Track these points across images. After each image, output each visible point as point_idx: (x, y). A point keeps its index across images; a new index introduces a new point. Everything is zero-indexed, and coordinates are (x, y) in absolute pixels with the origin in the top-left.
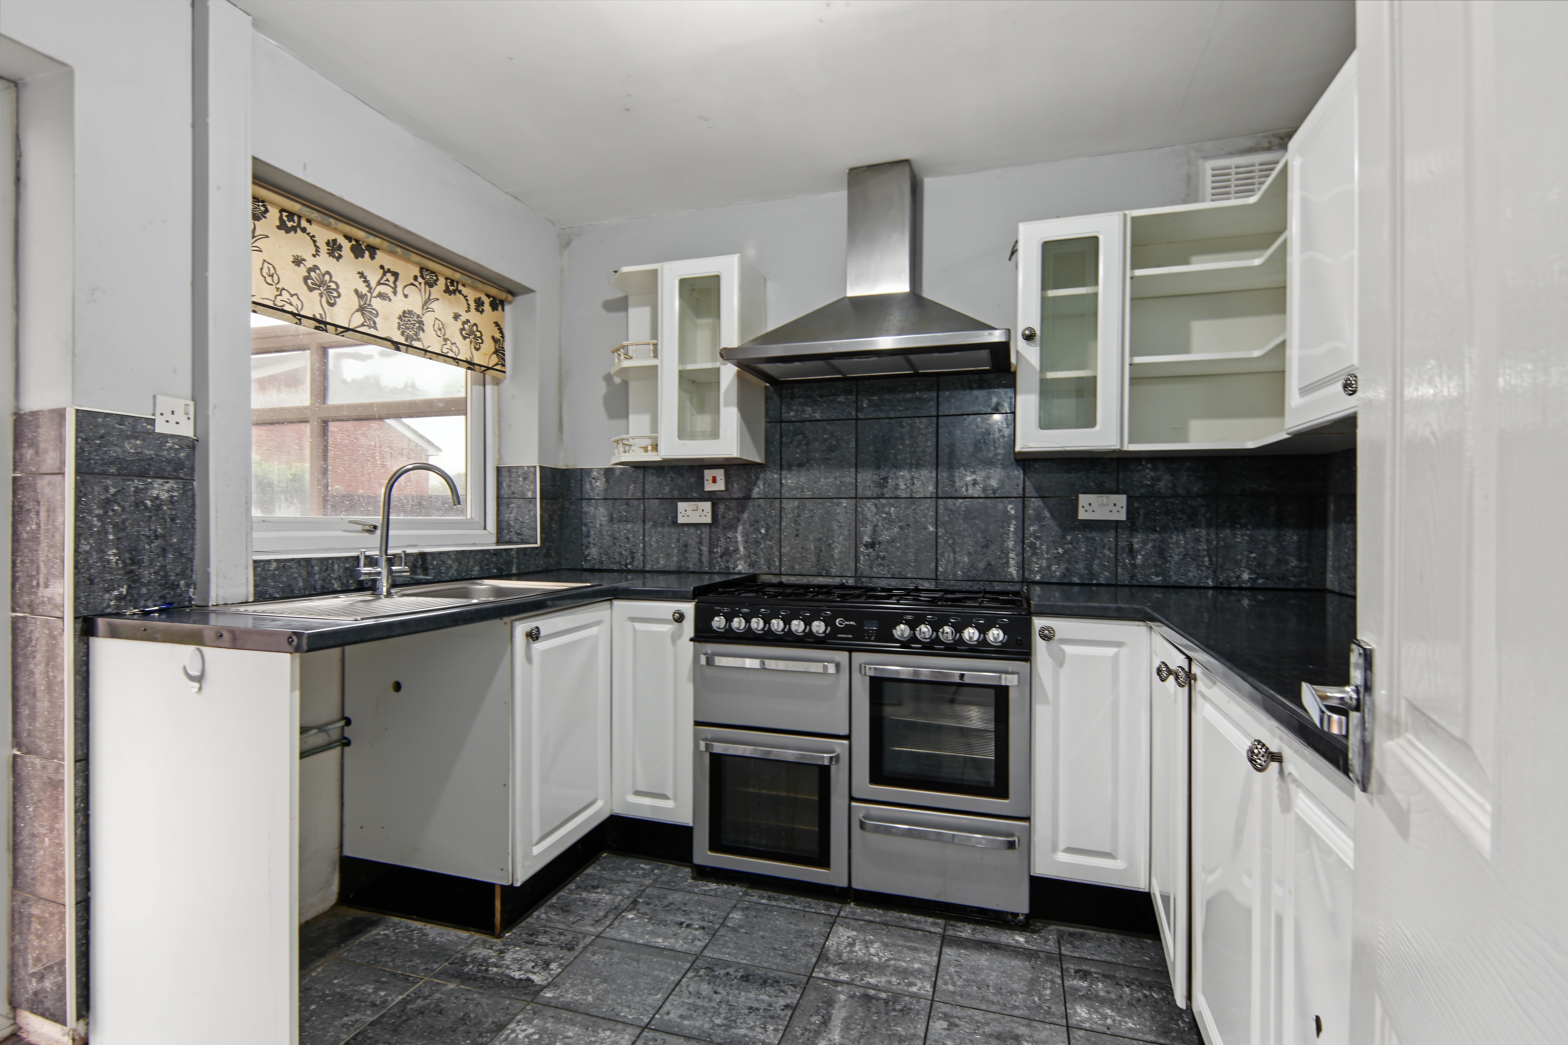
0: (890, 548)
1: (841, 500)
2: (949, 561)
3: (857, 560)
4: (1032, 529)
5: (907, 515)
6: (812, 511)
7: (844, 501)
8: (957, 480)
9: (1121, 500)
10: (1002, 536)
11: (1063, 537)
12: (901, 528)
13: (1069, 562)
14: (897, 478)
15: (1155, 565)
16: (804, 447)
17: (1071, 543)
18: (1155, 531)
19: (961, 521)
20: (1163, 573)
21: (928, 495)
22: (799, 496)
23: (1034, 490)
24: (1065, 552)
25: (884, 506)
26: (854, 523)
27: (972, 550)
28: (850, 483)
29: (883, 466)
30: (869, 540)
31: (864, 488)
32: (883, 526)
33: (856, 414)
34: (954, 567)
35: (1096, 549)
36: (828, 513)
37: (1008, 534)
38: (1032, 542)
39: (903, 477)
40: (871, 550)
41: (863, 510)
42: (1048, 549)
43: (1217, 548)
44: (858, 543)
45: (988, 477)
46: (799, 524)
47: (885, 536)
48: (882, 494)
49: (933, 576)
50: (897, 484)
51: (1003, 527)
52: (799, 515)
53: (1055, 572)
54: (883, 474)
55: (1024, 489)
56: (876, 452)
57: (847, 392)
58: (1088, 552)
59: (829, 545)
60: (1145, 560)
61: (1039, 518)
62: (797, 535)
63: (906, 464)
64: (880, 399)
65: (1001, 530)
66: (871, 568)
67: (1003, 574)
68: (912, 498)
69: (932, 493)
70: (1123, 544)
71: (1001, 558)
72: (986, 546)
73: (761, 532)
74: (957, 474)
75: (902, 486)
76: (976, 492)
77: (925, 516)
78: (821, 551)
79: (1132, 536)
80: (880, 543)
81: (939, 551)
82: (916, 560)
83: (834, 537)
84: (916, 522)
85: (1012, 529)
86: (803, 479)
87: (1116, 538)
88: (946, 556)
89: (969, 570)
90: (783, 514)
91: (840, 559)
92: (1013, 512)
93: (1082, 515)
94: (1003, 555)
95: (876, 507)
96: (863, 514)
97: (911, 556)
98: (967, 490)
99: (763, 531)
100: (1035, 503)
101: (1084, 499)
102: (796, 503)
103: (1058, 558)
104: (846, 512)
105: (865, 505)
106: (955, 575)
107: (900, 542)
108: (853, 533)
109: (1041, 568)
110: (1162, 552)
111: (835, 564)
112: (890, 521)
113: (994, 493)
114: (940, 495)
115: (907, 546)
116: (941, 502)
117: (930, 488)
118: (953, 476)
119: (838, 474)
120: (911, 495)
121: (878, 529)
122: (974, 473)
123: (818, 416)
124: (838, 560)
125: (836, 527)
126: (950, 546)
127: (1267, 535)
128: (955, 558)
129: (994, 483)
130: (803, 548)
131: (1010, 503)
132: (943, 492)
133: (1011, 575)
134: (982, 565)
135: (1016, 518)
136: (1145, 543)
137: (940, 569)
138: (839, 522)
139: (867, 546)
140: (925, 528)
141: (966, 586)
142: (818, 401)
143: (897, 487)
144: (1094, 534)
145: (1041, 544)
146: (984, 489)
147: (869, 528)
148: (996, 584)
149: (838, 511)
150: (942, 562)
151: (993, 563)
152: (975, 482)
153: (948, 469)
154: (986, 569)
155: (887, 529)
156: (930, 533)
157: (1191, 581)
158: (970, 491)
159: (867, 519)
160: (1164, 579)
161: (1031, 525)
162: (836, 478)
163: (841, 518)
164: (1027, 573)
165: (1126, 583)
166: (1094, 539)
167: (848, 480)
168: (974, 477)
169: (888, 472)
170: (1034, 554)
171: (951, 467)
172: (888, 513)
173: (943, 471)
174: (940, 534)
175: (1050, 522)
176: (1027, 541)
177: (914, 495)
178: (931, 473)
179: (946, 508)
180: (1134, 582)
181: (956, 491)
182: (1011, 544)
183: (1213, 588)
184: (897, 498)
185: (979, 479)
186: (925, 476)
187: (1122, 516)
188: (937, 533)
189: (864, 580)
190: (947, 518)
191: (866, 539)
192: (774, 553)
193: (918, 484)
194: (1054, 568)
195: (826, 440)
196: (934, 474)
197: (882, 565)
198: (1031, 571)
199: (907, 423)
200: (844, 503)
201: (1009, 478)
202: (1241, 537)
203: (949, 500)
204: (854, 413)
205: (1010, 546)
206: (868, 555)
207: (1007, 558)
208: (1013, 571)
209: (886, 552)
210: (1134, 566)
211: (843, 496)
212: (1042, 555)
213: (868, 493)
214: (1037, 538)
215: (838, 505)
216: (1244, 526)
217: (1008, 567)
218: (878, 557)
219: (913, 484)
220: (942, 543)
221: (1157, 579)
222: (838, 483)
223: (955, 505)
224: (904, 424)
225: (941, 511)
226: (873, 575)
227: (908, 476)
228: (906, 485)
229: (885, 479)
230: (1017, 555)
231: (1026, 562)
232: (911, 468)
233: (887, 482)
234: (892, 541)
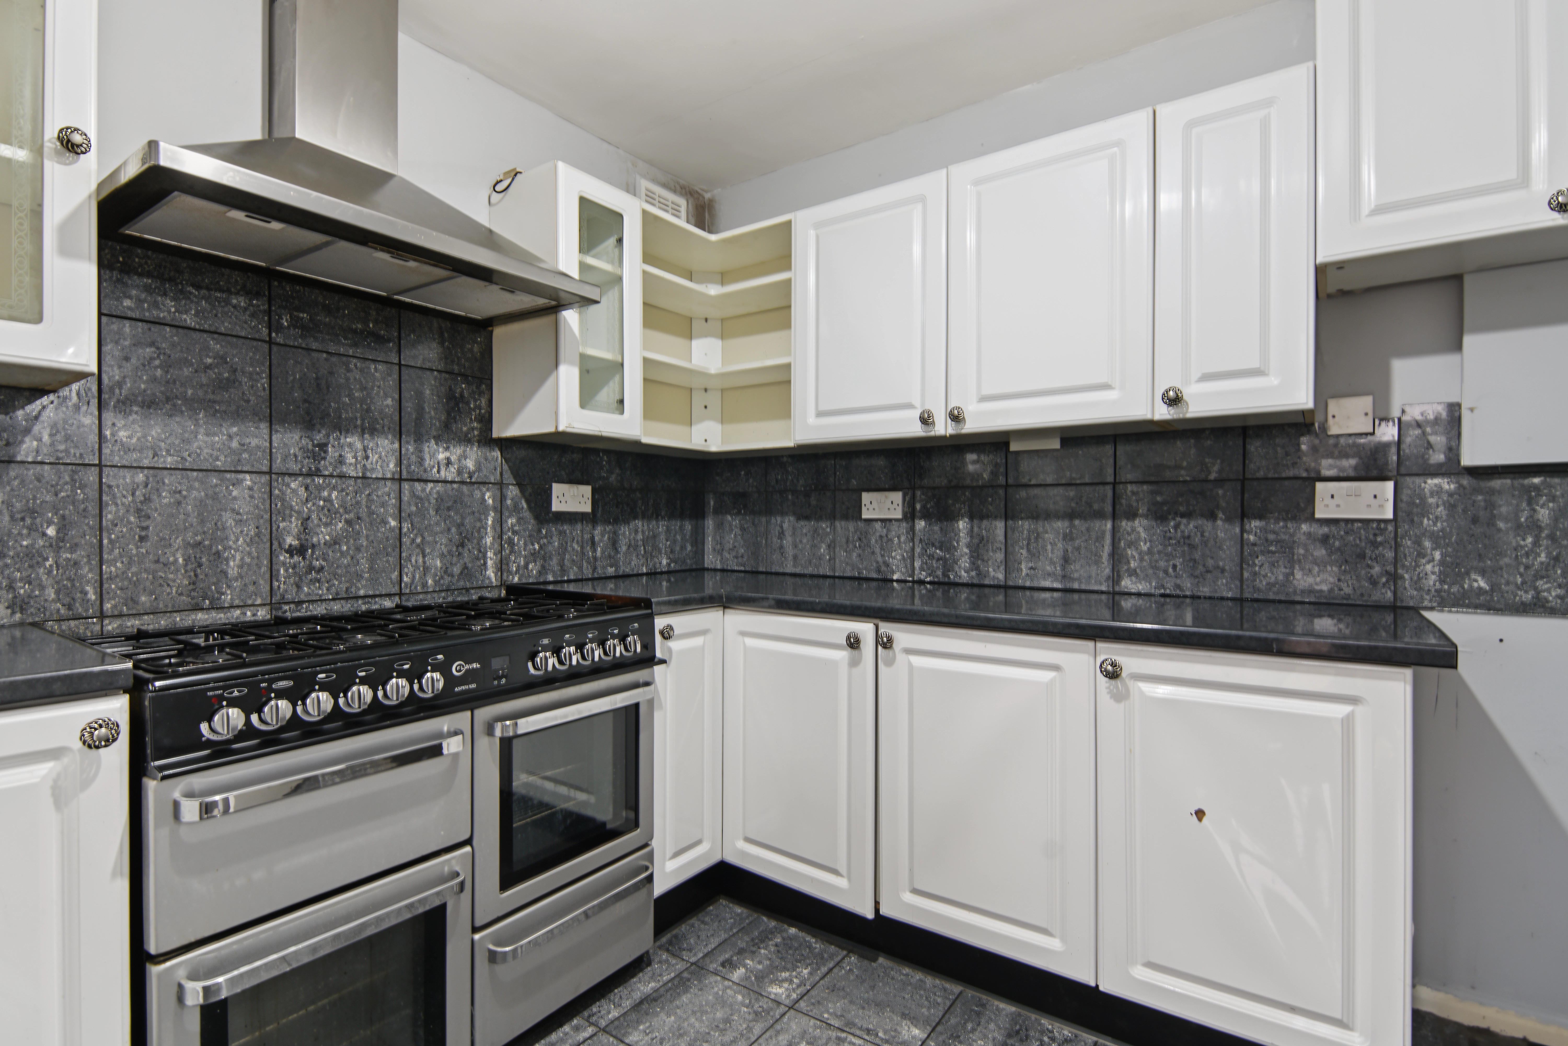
0: (330, 553)
1: (241, 476)
2: (416, 567)
3: (273, 575)
4: (510, 521)
5: (358, 503)
6: (180, 492)
7: (248, 477)
8: (427, 457)
9: (586, 490)
10: (479, 531)
11: (540, 531)
12: (348, 522)
13: (544, 558)
14: (342, 447)
15: (610, 557)
16: (159, 372)
17: (546, 537)
18: (610, 523)
19: (432, 512)
20: (615, 565)
21: (389, 476)
22: (146, 463)
23: (511, 476)
24: (541, 547)
25: (320, 488)
26: (267, 516)
27: (444, 550)
28: (258, 447)
29: (318, 426)
30: (295, 543)
31: (285, 459)
32: (320, 519)
33: (270, 334)
34: (425, 574)
35: (567, 543)
36: (215, 497)
37: (486, 529)
38: (509, 538)
39: (350, 445)
40: (296, 558)
41: (283, 493)
42: (525, 544)
43: (648, 537)
44: (275, 545)
45: (464, 456)
46: (148, 517)
47: (323, 535)
48: (318, 469)
49: (396, 590)
50: (341, 456)
51: (480, 520)
52: (147, 500)
53: (532, 570)
54: (319, 437)
55: (501, 474)
56: (306, 401)
57: (251, 294)
58: (561, 545)
59: (218, 554)
60: (603, 552)
61: (516, 508)
62: (142, 539)
63: (356, 427)
64: (311, 320)
65: (478, 524)
66: (299, 587)
67: (481, 578)
68: (364, 477)
69: (393, 474)
70: (587, 536)
71: (478, 559)
72: (462, 545)
73: (44, 534)
74: (426, 449)
75: (350, 459)
76: (449, 474)
77: (383, 505)
78: (200, 565)
79: (594, 528)
80: (313, 546)
81: (404, 555)
82: (371, 568)
83: (227, 538)
84: (371, 513)
85: (490, 522)
86: (156, 431)
87: (582, 531)
88: (413, 560)
89: (442, 578)
90: (105, 498)
91: (240, 576)
92: (490, 501)
93: (556, 506)
94: (480, 555)
95: (307, 488)
96: (283, 500)
97: (364, 564)
98: (439, 472)
99: (51, 531)
100: (513, 491)
101: (557, 489)
102: (141, 477)
103: (534, 555)
104: (252, 497)
105: (288, 485)
106: (425, 585)
107: (347, 544)
108: (265, 531)
109: (518, 567)
110: (614, 543)
111: (229, 587)
112: (330, 511)
113: (471, 477)
114: (405, 475)
115: (358, 549)
116: (406, 486)
117: (392, 466)
118: (421, 451)
119: (235, 429)
120: (363, 473)
121: (310, 524)
122: (447, 449)
123: (189, 319)
124: (236, 580)
125: (231, 522)
126: (418, 546)
127: (676, 524)
128: (424, 562)
129: (470, 464)
130: (157, 561)
131: (488, 490)
132: (408, 472)
133: (489, 578)
134: (456, 570)
135: (495, 509)
136: (603, 535)
137: (405, 579)
138: (238, 513)
139: (291, 551)
140: (384, 522)
141: (439, 599)
142: (191, 293)
143: (341, 461)
144: (565, 527)
145: (518, 540)
146: (460, 472)
147: (294, 525)
148: (472, 591)
149: (235, 493)
150: (408, 569)
151: (470, 565)
152: (449, 463)
153: (415, 441)
154: (461, 573)
155: (326, 525)
156: (392, 529)
157: (633, 570)
158: (443, 473)
159: (291, 508)
160: (616, 570)
161: (509, 517)
162: (230, 437)
163: (244, 507)
164: (505, 577)
165: (590, 576)
166: (565, 532)
167: (254, 442)
168: (447, 454)
169: (328, 436)
170: (512, 551)
171: (419, 439)
172: (328, 500)
173: (408, 443)
174: (405, 530)
175: (527, 514)
176: (505, 537)
177: (368, 474)
178: (393, 443)
179: (413, 494)
180: (596, 575)
181: (425, 471)
182: (489, 540)
183: (647, 574)
184: (342, 476)
185: (453, 458)
186: (384, 448)
187: (587, 508)
188: (400, 529)
189: (286, 607)
190: (414, 508)
191: (290, 541)
192: (82, 577)
193: (374, 458)
194: (530, 566)
195: (208, 367)
196: (397, 445)
197: (319, 581)
198: (510, 572)
199: (355, 365)
200: (248, 480)
201: (486, 459)
202: (661, 527)
203: (417, 484)
204: (265, 331)
205: (488, 544)
206: (294, 567)
207: (485, 557)
208: (491, 573)
209: (324, 560)
210: (595, 558)
211: (245, 469)
212: (520, 552)
213: (295, 467)
214: (515, 533)
215: (237, 483)
216: (663, 518)
217: (486, 569)
218: (311, 568)
219: (367, 458)
220: (408, 543)
221: (611, 571)
222: (235, 444)
223: (424, 490)
224: (352, 366)
225: (405, 498)
226: (303, 597)
227: (359, 445)
228: (355, 457)
229: (323, 446)
230: (495, 554)
231: (504, 562)
232: (363, 433)
233: (326, 452)
234: (335, 542)
